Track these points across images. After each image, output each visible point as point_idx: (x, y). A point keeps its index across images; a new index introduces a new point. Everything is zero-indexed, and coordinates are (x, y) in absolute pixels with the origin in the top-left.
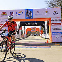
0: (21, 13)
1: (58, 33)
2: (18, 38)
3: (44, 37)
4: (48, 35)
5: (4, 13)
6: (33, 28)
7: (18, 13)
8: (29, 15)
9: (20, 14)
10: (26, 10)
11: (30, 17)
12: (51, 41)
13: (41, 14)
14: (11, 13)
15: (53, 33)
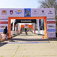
1: (53, 30)
2: (14, 34)
5: (4, 11)
10: (25, 9)
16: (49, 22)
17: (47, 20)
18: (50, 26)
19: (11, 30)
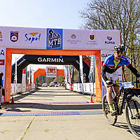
0: (37, 36)
6: (51, 70)
7: (29, 36)
8: (54, 42)
9: (33, 39)
10: (48, 29)
11: (57, 46)
12: (99, 99)
13: (80, 41)
14: (12, 34)
19: (12, 82)
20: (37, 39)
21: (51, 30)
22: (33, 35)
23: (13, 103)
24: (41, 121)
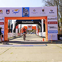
1: (54, 32)
3: (41, 36)
4: (44, 34)
6: (30, 27)
10: (22, 8)
12: (47, 40)
14: (7, 11)
15: (49, 32)
16: (50, 22)
17: (48, 21)
18: (51, 27)
20: (18, 12)
21: (24, 8)
22: (16, 11)
23: (8, 41)
24: (19, 49)
